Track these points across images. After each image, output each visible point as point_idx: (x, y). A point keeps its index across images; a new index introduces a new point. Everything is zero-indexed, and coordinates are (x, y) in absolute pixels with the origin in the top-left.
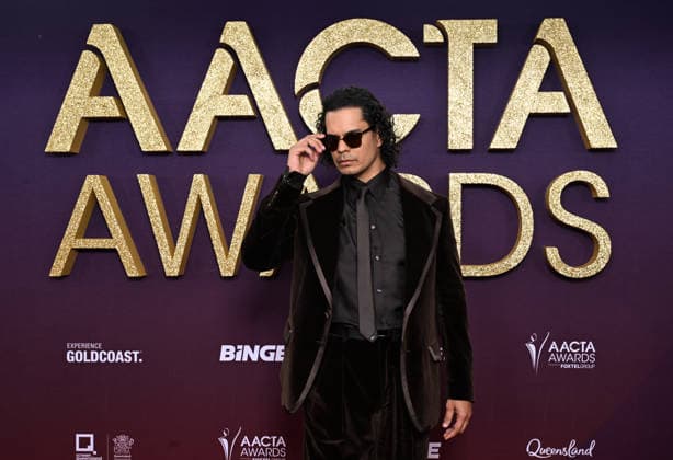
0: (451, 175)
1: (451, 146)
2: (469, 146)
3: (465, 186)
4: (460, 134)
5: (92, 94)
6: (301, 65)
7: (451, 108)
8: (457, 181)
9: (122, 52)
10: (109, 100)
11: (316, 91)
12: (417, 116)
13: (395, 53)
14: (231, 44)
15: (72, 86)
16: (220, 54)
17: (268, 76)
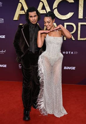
0: (79, 23)
1: (79, 18)
2: (82, 18)
3: (81, 25)
4: (81, 16)
5: (20, 10)
6: (54, 4)
7: (79, 11)
8: (80, 24)
9: (25, 3)
10: (23, 11)
11: (56, 9)
12: (73, 13)
13: (70, 2)
14: (43, 1)
15: (17, 9)
16: (41, 3)
17: (48, 7)
